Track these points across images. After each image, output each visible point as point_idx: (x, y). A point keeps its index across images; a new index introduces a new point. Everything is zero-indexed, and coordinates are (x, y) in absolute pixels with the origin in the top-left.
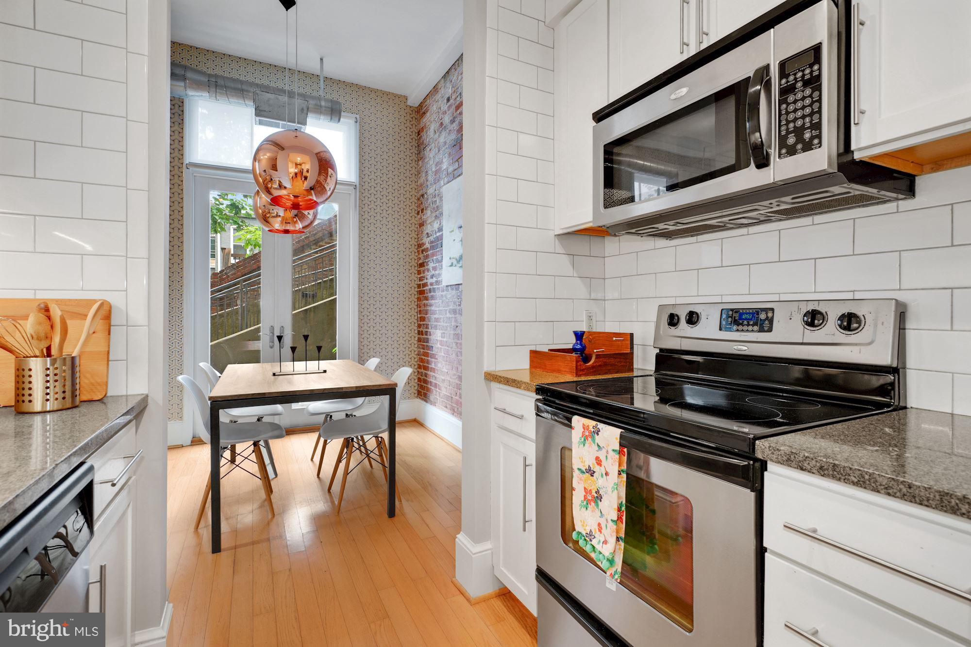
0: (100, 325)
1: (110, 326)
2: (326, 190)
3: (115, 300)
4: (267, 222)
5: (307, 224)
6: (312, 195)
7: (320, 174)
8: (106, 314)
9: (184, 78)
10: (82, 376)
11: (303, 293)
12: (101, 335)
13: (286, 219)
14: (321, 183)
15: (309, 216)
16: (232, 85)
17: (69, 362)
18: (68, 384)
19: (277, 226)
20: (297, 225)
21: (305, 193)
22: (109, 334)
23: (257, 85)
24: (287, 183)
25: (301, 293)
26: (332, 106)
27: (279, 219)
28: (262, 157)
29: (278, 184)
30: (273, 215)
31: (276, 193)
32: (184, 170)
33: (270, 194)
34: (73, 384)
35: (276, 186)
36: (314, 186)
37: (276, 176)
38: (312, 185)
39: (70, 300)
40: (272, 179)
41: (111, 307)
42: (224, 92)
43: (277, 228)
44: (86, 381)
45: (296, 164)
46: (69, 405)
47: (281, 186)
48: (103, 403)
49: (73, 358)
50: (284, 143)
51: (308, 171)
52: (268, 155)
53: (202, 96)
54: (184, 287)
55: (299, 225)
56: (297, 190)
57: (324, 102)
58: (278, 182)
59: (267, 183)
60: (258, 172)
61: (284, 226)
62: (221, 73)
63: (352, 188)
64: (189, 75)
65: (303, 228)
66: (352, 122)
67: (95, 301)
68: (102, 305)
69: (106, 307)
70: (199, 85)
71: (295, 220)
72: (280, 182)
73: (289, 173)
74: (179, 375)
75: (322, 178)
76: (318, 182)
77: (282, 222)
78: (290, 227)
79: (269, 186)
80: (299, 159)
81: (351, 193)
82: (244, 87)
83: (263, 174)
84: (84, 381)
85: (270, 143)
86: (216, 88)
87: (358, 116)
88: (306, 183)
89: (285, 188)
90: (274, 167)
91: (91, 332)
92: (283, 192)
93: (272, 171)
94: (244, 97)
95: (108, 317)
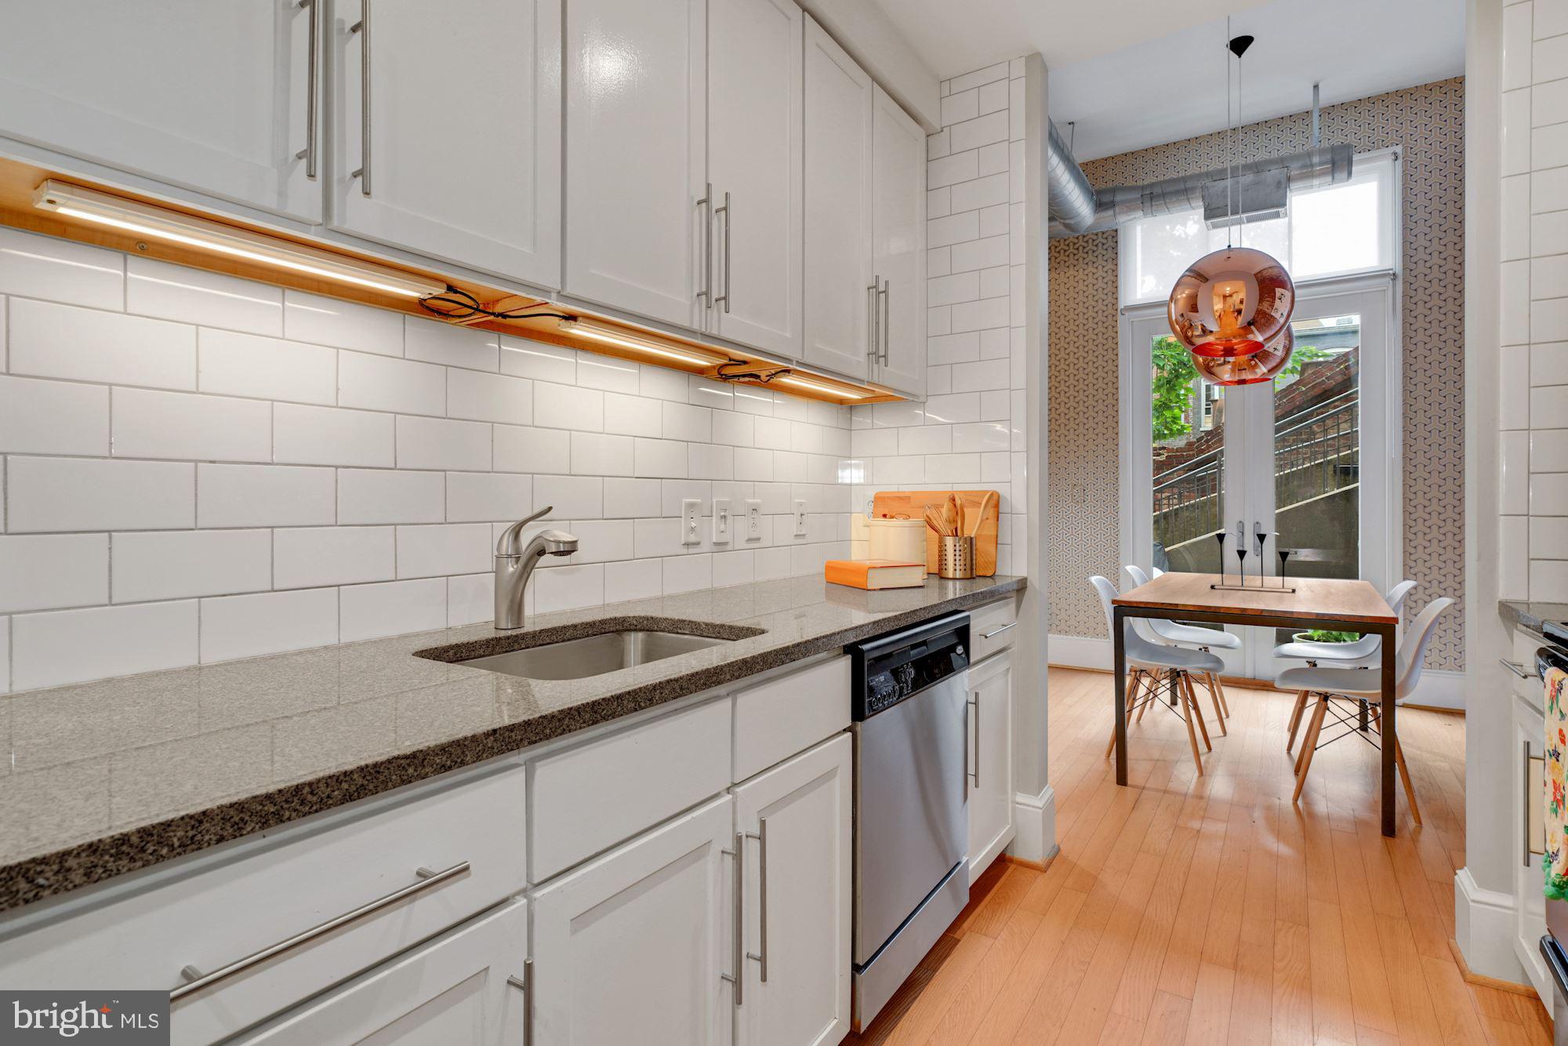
0: (991, 512)
1: (998, 513)
2: (1275, 318)
3: (1002, 490)
4: (1212, 373)
5: (1274, 364)
6: (1252, 332)
7: (1261, 300)
8: (995, 503)
9: (1112, 205)
10: (978, 555)
11: (1335, 467)
12: (992, 521)
13: (1239, 365)
14: (1265, 313)
15: (1276, 352)
16: (1171, 189)
17: (969, 542)
18: (968, 558)
19: (1227, 377)
20: (1257, 370)
21: (1241, 331)
22: (998, 520)
23: (1207, 174)
24: (1212, 326)
25: (1331, 468)
26: (1333, 158)
27: (1229, 367)
28: (1179, 297)
29: (1200, 330)
30: (1219, 362)
31: (1199, 341)
32: (1120, 318)
33: (1192, 344)
34: (972, 560)
35: (1198, 332)
36: (1254, 319)
37: (1197, 320)
38: (1249, 318)
39: (972, 492)
40: (1191, 325)
41: (999, 497)
42: (1163, 202)
43: (1228, 380)
44: (983, 560)
45: (1225, 297)
46: (969, 576)
47: (1205, 332)
48: (993, 579)
49: (971, 538)
50: (1209, 271)
51: (1241, 302)
52: (1187, 292)
53: (1135, 218)
54: (1120, 468)
55: (1261, 369)
56: (1229, 332)
57: (1318, 157)
58: (1200, 327)
59: (1186, 331)
60: (1174, 318)
61: (1237, 376)
62: (1154, 180)
63: (1388, 280)
64: (1119, 197)
65: (1269, 371)
66: (1386, 163)
67: (988, 492)
68: (992, 495)
69: (995, 497)
70: (1130, 207)
71: (1253, 363)
72: (1202, 325)
73: (1213, 312)
74: (1091, 576)
75: (1265, 306)
76: (1259, 312)
77: (1233, 370)
78: (1247, 375)
79: (1189, 334)
80: (1228, 289)
81: (1385, 288)
82: (1189, 185)
83: (1180, 319)
84: (980, 559)
85: (1192, 274)
86: (1151, 202)
87: (1399, 149)
88: (1240, 318)
89: (1211, 332)
90: (1194, 308)
91: (985, 517)
92: (1210, 339)
93: (1191, 313)
94: (1188, 199)
95: (997, 506)
